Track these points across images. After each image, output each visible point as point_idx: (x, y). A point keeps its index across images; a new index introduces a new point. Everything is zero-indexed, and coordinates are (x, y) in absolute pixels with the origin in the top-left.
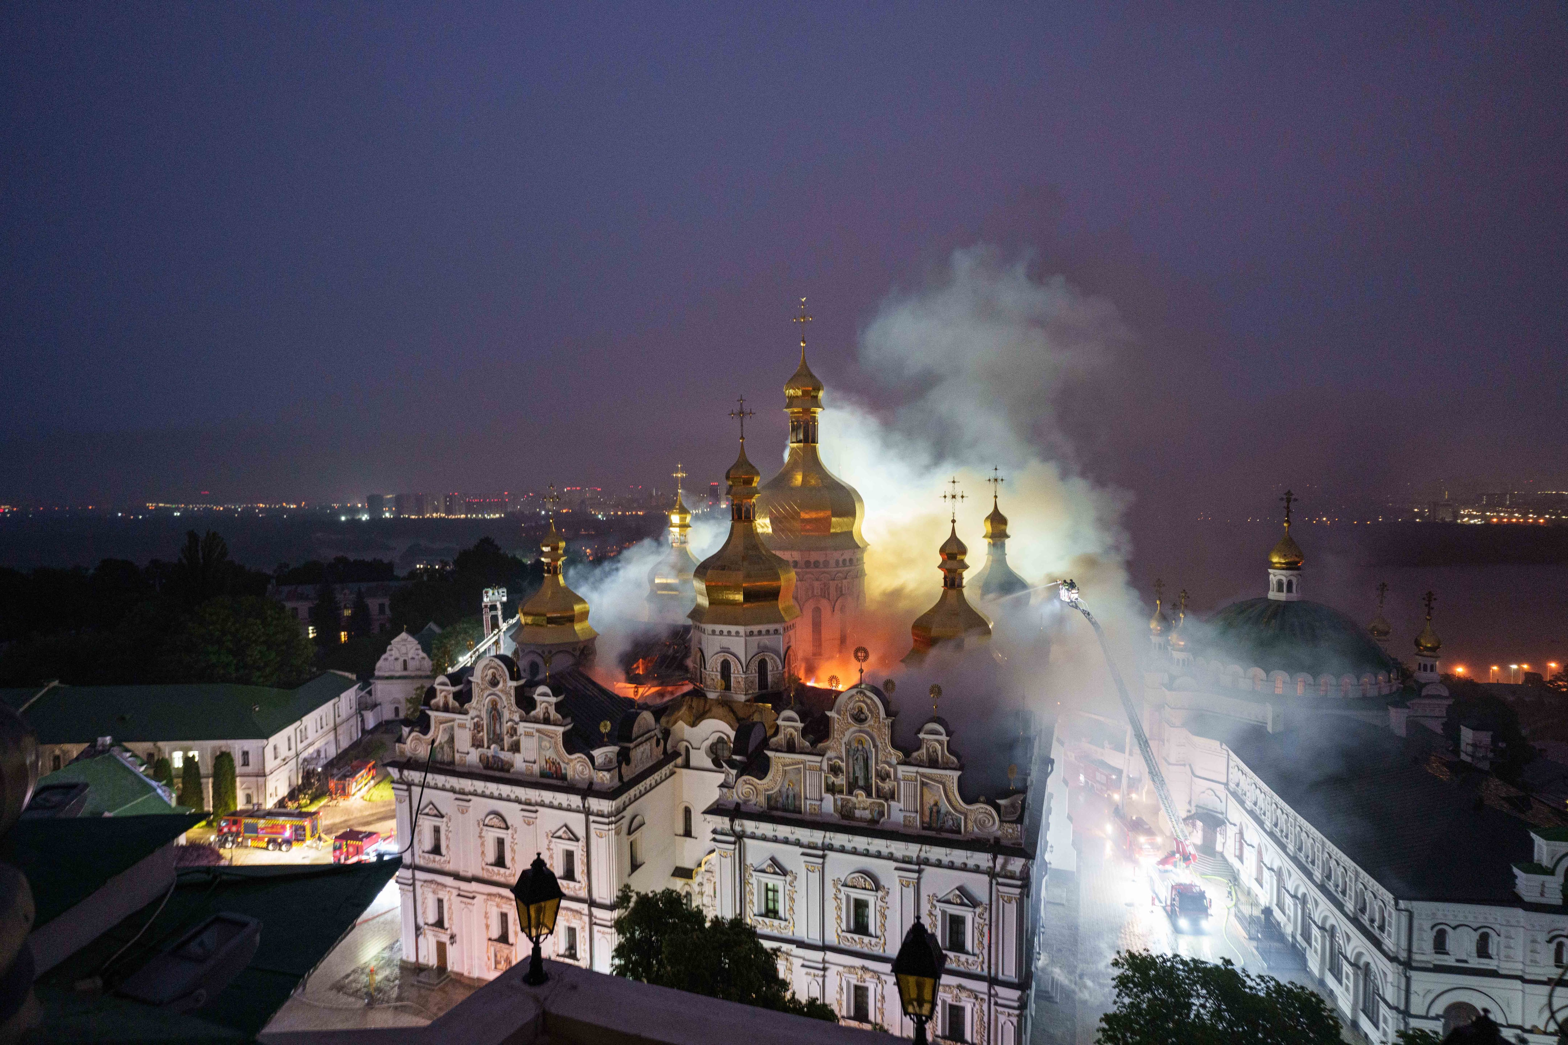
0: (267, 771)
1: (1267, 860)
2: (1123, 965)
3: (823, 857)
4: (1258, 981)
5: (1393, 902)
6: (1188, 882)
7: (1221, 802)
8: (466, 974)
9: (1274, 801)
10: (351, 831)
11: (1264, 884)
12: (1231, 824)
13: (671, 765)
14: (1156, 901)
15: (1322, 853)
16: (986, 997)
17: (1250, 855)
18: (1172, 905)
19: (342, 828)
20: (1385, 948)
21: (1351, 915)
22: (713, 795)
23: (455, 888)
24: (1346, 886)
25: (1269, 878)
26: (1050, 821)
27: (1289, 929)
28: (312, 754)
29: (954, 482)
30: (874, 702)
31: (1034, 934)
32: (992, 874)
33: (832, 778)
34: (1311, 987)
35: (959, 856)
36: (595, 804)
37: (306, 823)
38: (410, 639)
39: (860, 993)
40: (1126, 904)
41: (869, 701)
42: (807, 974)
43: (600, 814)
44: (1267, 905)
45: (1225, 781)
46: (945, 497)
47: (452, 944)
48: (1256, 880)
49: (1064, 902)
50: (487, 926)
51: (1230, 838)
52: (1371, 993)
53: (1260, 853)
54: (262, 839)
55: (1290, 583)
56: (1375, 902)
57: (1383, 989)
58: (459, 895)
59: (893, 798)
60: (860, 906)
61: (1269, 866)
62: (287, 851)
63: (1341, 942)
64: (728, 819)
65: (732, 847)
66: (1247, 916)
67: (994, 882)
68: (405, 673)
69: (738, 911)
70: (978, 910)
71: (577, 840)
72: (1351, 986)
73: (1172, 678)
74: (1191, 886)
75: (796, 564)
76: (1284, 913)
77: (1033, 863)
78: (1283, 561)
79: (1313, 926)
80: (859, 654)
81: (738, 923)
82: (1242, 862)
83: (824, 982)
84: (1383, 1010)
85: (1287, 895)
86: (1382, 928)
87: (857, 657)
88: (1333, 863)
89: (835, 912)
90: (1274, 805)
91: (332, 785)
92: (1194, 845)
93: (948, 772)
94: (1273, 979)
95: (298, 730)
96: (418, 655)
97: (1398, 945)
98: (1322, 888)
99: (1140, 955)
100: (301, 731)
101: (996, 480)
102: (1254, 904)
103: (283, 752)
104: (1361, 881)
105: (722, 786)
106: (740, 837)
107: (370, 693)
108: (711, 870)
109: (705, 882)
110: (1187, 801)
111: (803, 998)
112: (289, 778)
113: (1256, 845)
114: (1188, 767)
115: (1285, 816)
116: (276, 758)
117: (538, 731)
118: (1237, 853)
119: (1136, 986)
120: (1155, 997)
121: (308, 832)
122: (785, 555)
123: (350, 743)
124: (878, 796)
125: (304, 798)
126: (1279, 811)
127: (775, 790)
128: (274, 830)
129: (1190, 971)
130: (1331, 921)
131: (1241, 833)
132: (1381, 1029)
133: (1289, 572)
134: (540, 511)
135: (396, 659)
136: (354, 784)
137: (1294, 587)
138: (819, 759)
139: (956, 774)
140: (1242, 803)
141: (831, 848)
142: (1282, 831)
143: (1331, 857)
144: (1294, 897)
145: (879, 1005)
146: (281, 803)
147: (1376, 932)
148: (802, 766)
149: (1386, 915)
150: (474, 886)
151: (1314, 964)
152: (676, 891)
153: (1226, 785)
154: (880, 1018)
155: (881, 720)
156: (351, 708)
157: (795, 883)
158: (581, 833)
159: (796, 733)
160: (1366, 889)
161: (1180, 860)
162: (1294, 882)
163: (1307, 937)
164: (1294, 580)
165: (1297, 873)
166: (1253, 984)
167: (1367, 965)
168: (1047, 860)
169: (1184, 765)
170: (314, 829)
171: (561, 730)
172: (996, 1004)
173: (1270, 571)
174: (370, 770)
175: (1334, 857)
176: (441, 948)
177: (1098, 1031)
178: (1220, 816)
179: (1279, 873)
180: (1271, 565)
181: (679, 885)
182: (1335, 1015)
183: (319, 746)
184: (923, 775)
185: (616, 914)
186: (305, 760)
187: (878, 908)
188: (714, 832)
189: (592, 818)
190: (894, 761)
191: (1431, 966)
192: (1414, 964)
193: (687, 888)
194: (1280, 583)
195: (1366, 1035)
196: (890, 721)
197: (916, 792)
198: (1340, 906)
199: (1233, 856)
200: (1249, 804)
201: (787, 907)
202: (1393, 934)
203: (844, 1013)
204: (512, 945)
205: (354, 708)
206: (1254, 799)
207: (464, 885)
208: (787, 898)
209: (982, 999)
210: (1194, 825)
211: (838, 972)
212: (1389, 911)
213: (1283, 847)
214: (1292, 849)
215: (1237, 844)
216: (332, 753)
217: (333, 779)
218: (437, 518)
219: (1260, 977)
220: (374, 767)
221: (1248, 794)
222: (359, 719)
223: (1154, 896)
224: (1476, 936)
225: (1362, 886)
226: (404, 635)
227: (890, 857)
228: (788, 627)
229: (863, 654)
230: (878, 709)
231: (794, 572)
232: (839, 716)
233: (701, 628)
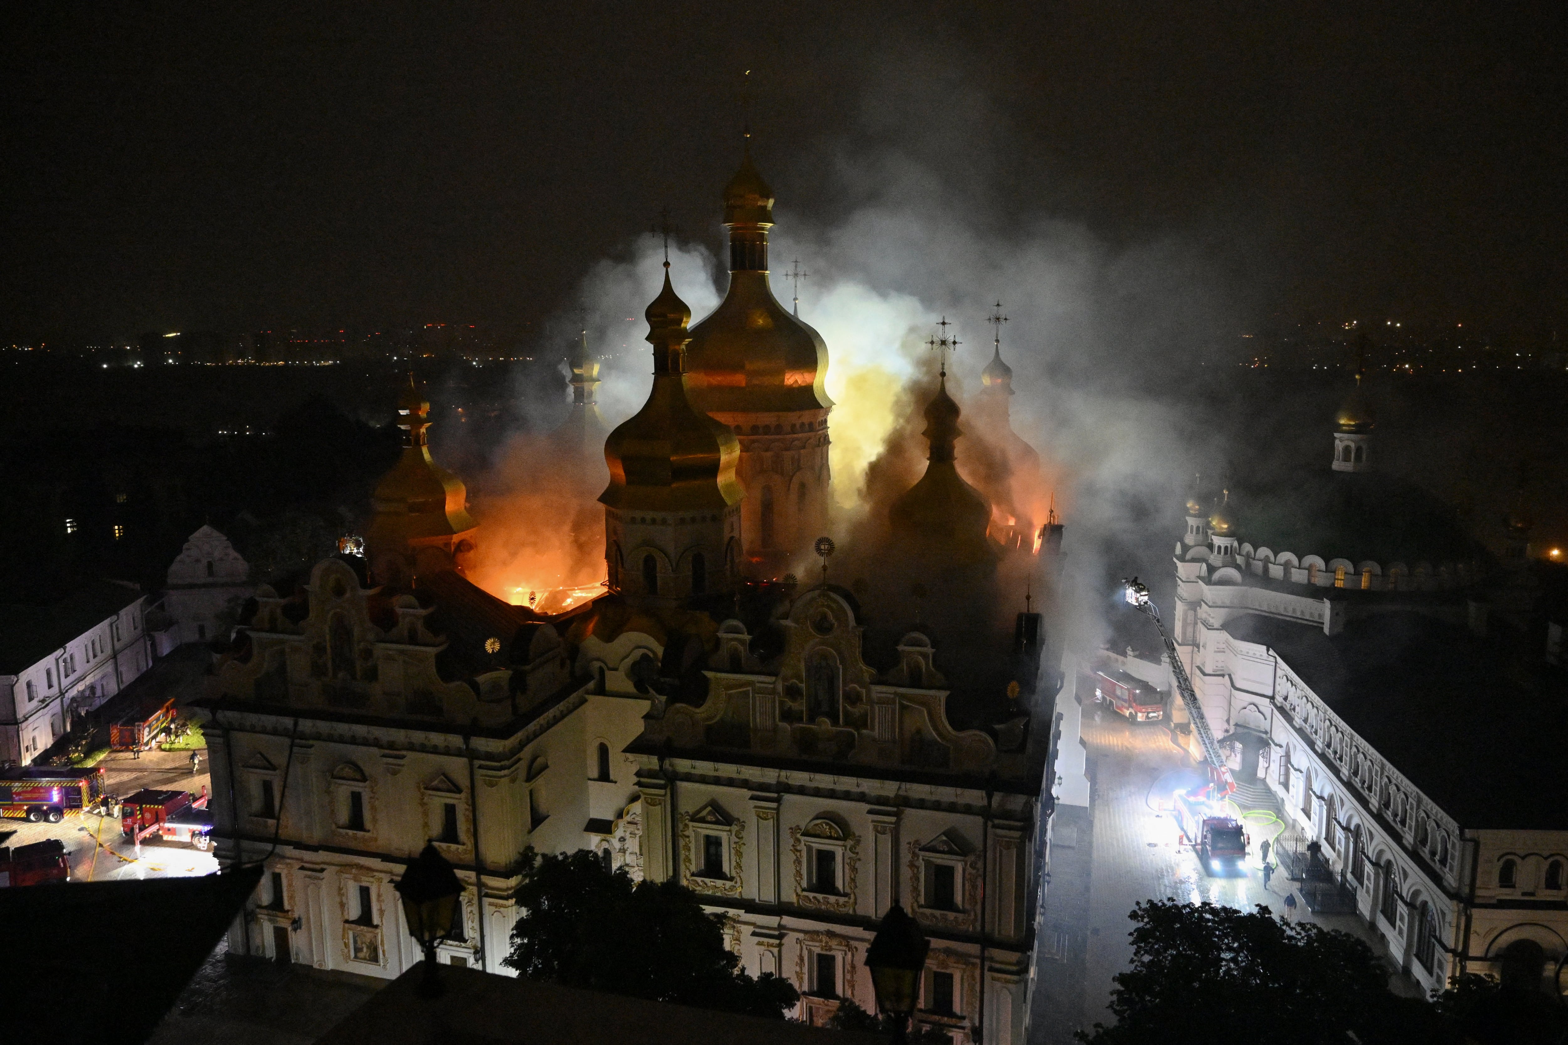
0: (20, 716)
1: (1316, 787)
2: (1143, 917)
3: (778, 800)
4: (1298, 929)
5: (1458, 832)
6: (1222, 815)
7: (1266, 719)
8: (316, 966)
9: (1327, 717)
10: (146, 791)
11: (1313, 815)
12: (1276, 745)
13: (581, 691)
14: (1185, 841)
15: (1381, 778)
16: (978, 961)
17: (1297, 782)
18: (1203, 843)
19: (134, 788)
20: (1445, 884)
21: (1410, 848)
22: (637, 728)
23: (297, 859)
24: (1406, 816)
25: (1318, 808)
26: (1058, 747)
27: (1338, 867)
28: (84, 691)
29: (943, 323)
30: (842, 607)
31: (1037, 884)
32: (986, 813)
33: (789, 703)
34: (1359, 933)
35: (946, 794)
36: (481, 744)
37: (81, 784)
38: (216, 534)
39: (825, 964)
40: (1149, 845)
41: (834, 606)
42: (759, 944)
43: (490, 756)
44: (1315, 839)
45: (1270, 694)
46: (932, 343)
47: (295, 930)
48: (1303, 810)
49: (1074, 844)
50: (342, 905)
51: (1274, 761)
52: (1427, 934)
53: (1308, 779)
54: (18, 808)
55: (1359, 450)
56: (1438, 833)
57: (1440, 931)
58: (302, 868)
59: (865, 726)
60: (825, 859)
61: (1318, 793)
62: (56, 822)
63: (1397, 879)
64: (656, 757)
65: (662, 792)
66: (1291, 853)
67: (990, 824)
68: (210, 580)
69: (671, 873)
70: (971, 858)
71: (459, 791)
72: (1405, 929)
73: (1211, 569)
74: (1226, 820)
75: (738, 430)
76: (1334, 848)
77: (1037, 800)
78: (1353, 423)
79: (1367, 862)
80: (822, 547)
81: (672, 885)
82: (1287, 790)
83: (780, 952)
84: (1439, 951)
85: (1338, 827)
86: (1443, 862)
87: (818, 550)
88: (1392, 789)
89: (793, 867)
90: (1327, 722)
91: (115, 733)
92: (1232, 771)
93: (932, 692)
94: (1314, 926)
95: (61, 661)
96: (227, 554)
97: (1460, 879)
98: (1379, 818)
99: (1164, 904)
100: (65, 661)
101: (998, 319)
102: (1299, 839)
103: (42, 691)
104: (1423, 808)
105: (646, 717)
106: (672, 779)
107: (162, 607)
108: (635, 821)
109: (628, 835)
110: (1225, 718)
111: (754, 973)
112: (52, 725)
113: (1304, 769)
114: (1227, 677)
115: (1340, 735)
116: (31, 699)
117: (402, 652)
118: (1282, 780)
119: (1158, 940)
120: (1179, 952)
121: (85, 797)
122: (723, 418)
123: (137, 676)
124: (847, 723)
125: (76, 751)
126: (1333, 729)
127: (718, 718)
128: (35, 795)
129: (1221, 922)
130: (1388, 856)
131: (1288, 756)
132: (1435, 975)
133: (1359, 436)
134: (391, 357)
135: (198, 561)
136: (147, 729)
137: (1364, 457)
138: (771, 679)
139: (943, 695)
140: (1289, 719)
141: (788, 789)
142: (1335, 753)
143: (1390, 781)
144: (1346, 829)
145: (848, 977)
146: (44, 758)
147: (1437, 867)
148: (750, 688)
149: (1449, 847)
150: (322, 856)
151: (1364, 905)
152: (592, 851)
153: (1272, 698)
154: (850, 992)
155: (850, 629)
156: (135, 629)
157: (744, 834)
158: (463, 781)
159: (742, 648)
160: (1428, 817)
161: (1214, 788)
162: (1347, 812)
163: (1358, 873)
164: (1364, 447)
165: (1350, 802)
166: (1293, 933)
167: (1425, 903)
168: (1055, 795)
169: (1223, 676)
170: (94, 792)
171: (432, 651)
172: (991, 969)
173: (1336, 435)
174: (168, 711)
175: (1394, 781)
176: (281, 936)
177: (1112, 994)
178: (1264, 736)
179: (1330, 803)
180: (1338, 428)
181: (594, 843)
182: (1383, 962)
183: (93, 680)
184: (903, 696)
185: (513, 882)
186: (73, 700)
187: (847, 861)
188: (638, 774)
189: (477, 763)
190: (867, 678)
191: (1494, 901)
192: (1477, 901)
193: (605, 845)
194: (1347, 449)
195: (1418, 982)
196: (862, 629)
197: (893, 718)
198: (1397, 838)
199: (1277, 783)
200: (1298, 722)
201: (734, 864)
202: (1455, 869)
203: (805, 988)
204: (377, 927)
205: (140, 628)
206: (1304, 715)
207: (308, 855)
208: (733, 851)
209: (974, 964)
210: (1232, 748)
211: (798, 939)
212: (1453, 841)
213: (1336, 772)
214: (1347, 773)
215: (1283, 768)
216: (112, 688)
217: (116, 724)
218: (243, 364)
219: (1300, 924)
220: (173, 706)
221: (1297, 709)
222: (149, 643)
223: (1182, 833)
224: (1545, 866)
225: (1423, 814)
226: (205, 528)
227: (862, 797)
228: (729, 512)
229: (826, 546)
230: (846, 615)
231: (737, 441)
232: (796, 626)
233: (617, 515)
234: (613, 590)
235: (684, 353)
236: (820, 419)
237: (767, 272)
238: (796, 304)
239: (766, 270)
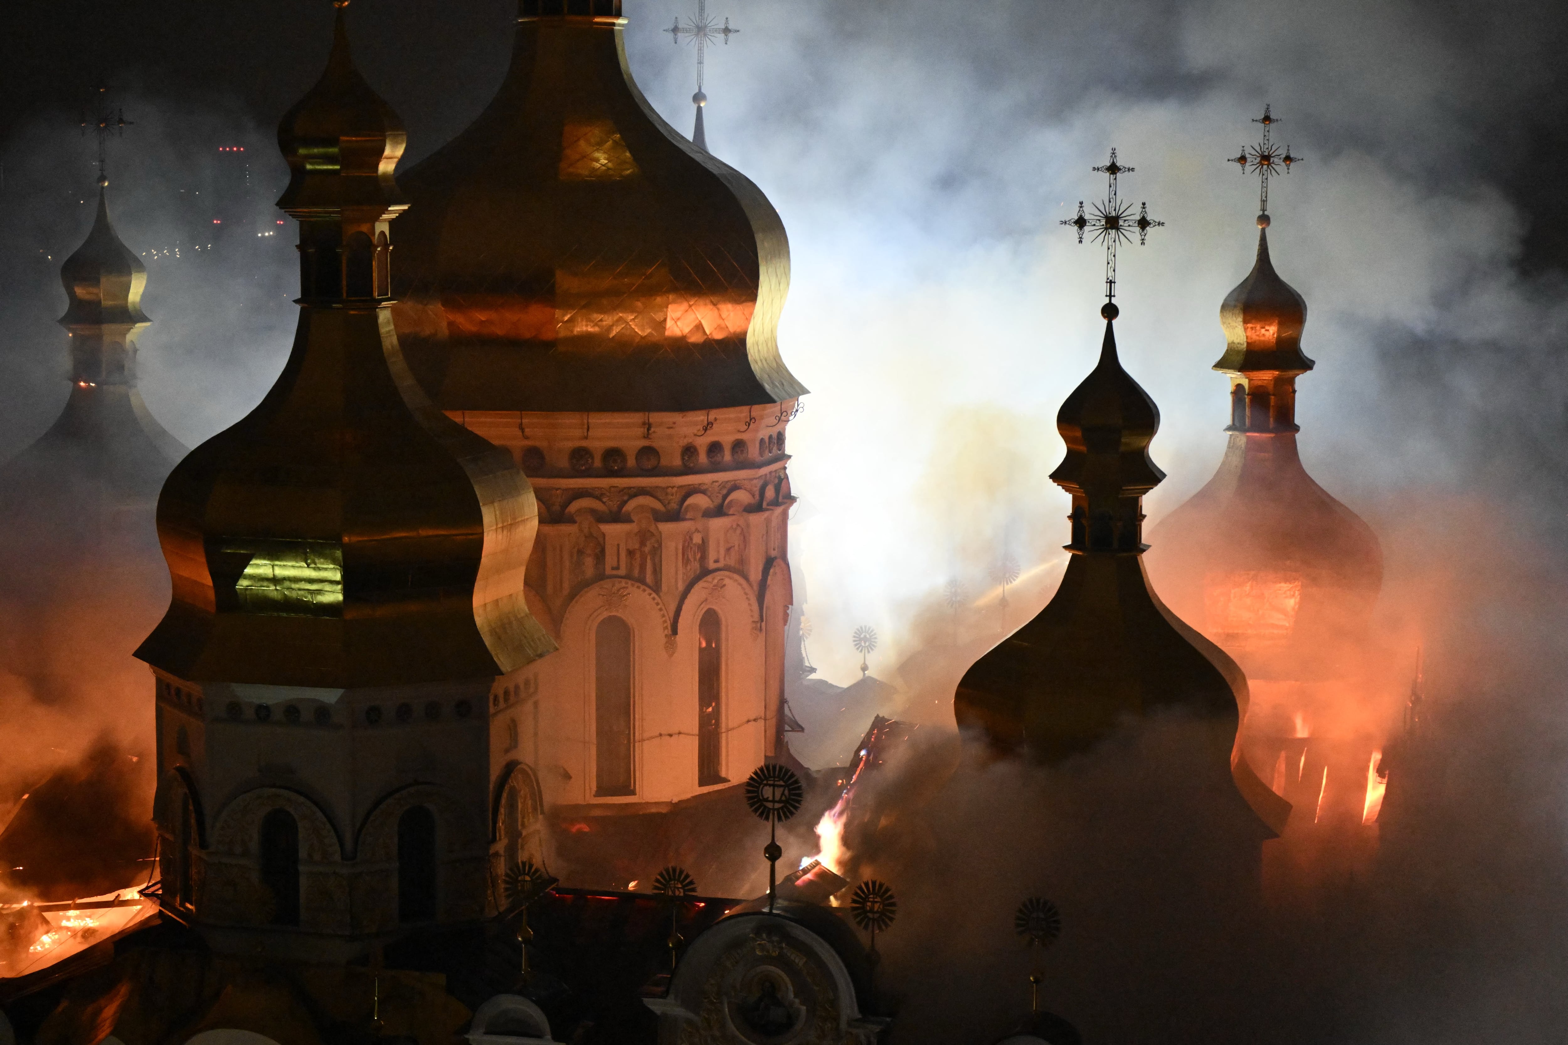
29: (1113, 169)
30: (822, 965)
41: (799, 961)
46: (1081, 222)
75: (534, 461)
80: (767, 792)
87: (758, 804)
101: (1265, 159)
122: (492, 428)
155: (843, 1026)
196: (877, 1029)
228: (506, 693)
229: (778, 792)
230: (835, 988)
231: (532, 490)
232: (691, 1015)
233: (189, 696)
234: (173, 909)
235: (386, 246)
236: (764, 433)
237: (621, 21)
238: (699, 110)
239: (619, 15)
